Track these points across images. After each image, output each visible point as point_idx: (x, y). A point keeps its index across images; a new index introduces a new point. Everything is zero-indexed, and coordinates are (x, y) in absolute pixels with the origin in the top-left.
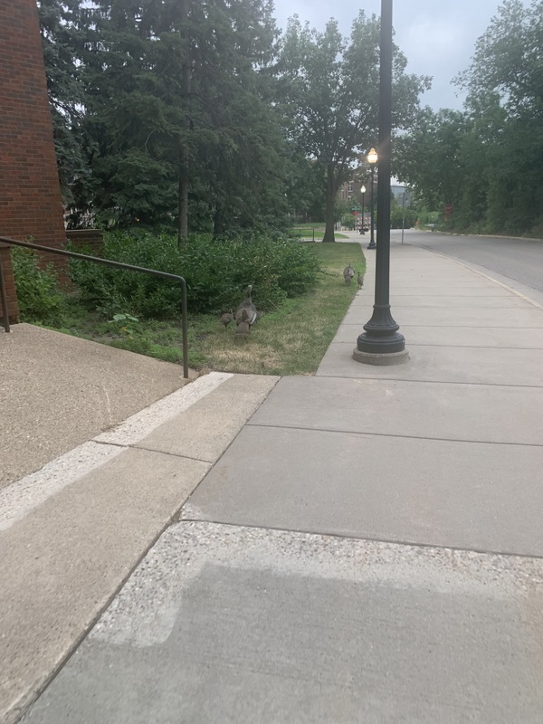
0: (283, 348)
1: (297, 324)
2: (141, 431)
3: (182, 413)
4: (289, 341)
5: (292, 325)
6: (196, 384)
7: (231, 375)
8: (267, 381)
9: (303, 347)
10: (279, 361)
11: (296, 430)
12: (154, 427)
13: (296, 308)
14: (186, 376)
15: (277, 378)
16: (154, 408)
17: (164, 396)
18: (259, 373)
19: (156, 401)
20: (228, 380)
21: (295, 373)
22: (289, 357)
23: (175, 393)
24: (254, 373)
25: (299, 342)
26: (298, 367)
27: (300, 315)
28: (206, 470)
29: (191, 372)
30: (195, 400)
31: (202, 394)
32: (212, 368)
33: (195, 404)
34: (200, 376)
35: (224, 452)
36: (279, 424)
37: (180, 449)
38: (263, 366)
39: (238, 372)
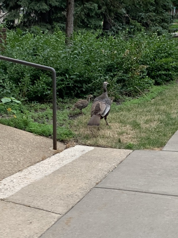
0: (140, 128)
1: (158, 107)
2: (12, 189)
3: (46, 176)
4: (147, 122)
5: (153, 108)
6: (61, 154)
7: (92, 148)
8: (120, 154)
9: (158, 127)
10: (134, 138)
11: (134, 193)
12: (22, 186)
13: (160, 93)
14: (55, 148)
15: (129, 151)
16: (25, 172)
17: (35, 163)
18: (115, 148)
19: (28, 166)
20: (89, 152)
21: (145, 148)
22: (143, 135)
23: (44, 161)
24: (111, 147)
25: (155, 122)
26: (149, 144)
27: (162, 100)
28: (56, 220)
29: (59, 145)
30: (58, 167)
31: (65, 163)
32: (77, 142)
33: (58, 170)
34: (66, 148)
35: (72, 207)
36: (121, 187)
37: (39, 204)
38: (120, 141)
39: (98, 146)
